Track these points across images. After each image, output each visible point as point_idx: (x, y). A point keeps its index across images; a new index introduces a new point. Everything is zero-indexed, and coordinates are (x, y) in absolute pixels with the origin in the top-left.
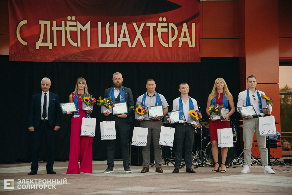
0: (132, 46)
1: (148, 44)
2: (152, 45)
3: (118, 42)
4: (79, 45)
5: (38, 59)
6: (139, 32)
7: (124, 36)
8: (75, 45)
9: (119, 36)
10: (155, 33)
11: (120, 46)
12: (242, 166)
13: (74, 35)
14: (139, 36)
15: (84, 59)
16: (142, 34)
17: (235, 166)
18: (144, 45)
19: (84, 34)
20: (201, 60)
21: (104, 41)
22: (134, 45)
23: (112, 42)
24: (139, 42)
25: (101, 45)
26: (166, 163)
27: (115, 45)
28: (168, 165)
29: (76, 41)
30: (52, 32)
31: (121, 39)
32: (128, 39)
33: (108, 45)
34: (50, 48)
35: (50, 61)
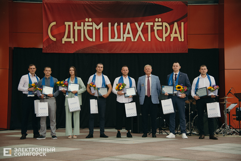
0: (134, 40)
1: (146, 39)
2: (149, 40)
3: (123, 37)
4: (94, 40)
5: (64, 51)
6: (140, 29)
7: (129, 33)
8: (91, 40)
9: (124, 33)
10: (152, 30)
11: (125, 40)
12: (224, 136)
13: (90, 33)
14: (140, 33)
15: (98, 51)
16: (142, 31)
17: (218, 135)
18: (144, 40)
19: (98, 31)
20: (188, 51)
21: (113, 37)
22: (136, 40)
23: (119, 37)
24: (140, 38)
25: (110, 40)
26: (161, 132)
27: (121, 40)
28: (162, 134)
29: (92, 37)
30: (74, 30)
31: (126, 35)
32: (131, 35)
33: (116, 40)
34: (73, 42)
35: (73, 53)
